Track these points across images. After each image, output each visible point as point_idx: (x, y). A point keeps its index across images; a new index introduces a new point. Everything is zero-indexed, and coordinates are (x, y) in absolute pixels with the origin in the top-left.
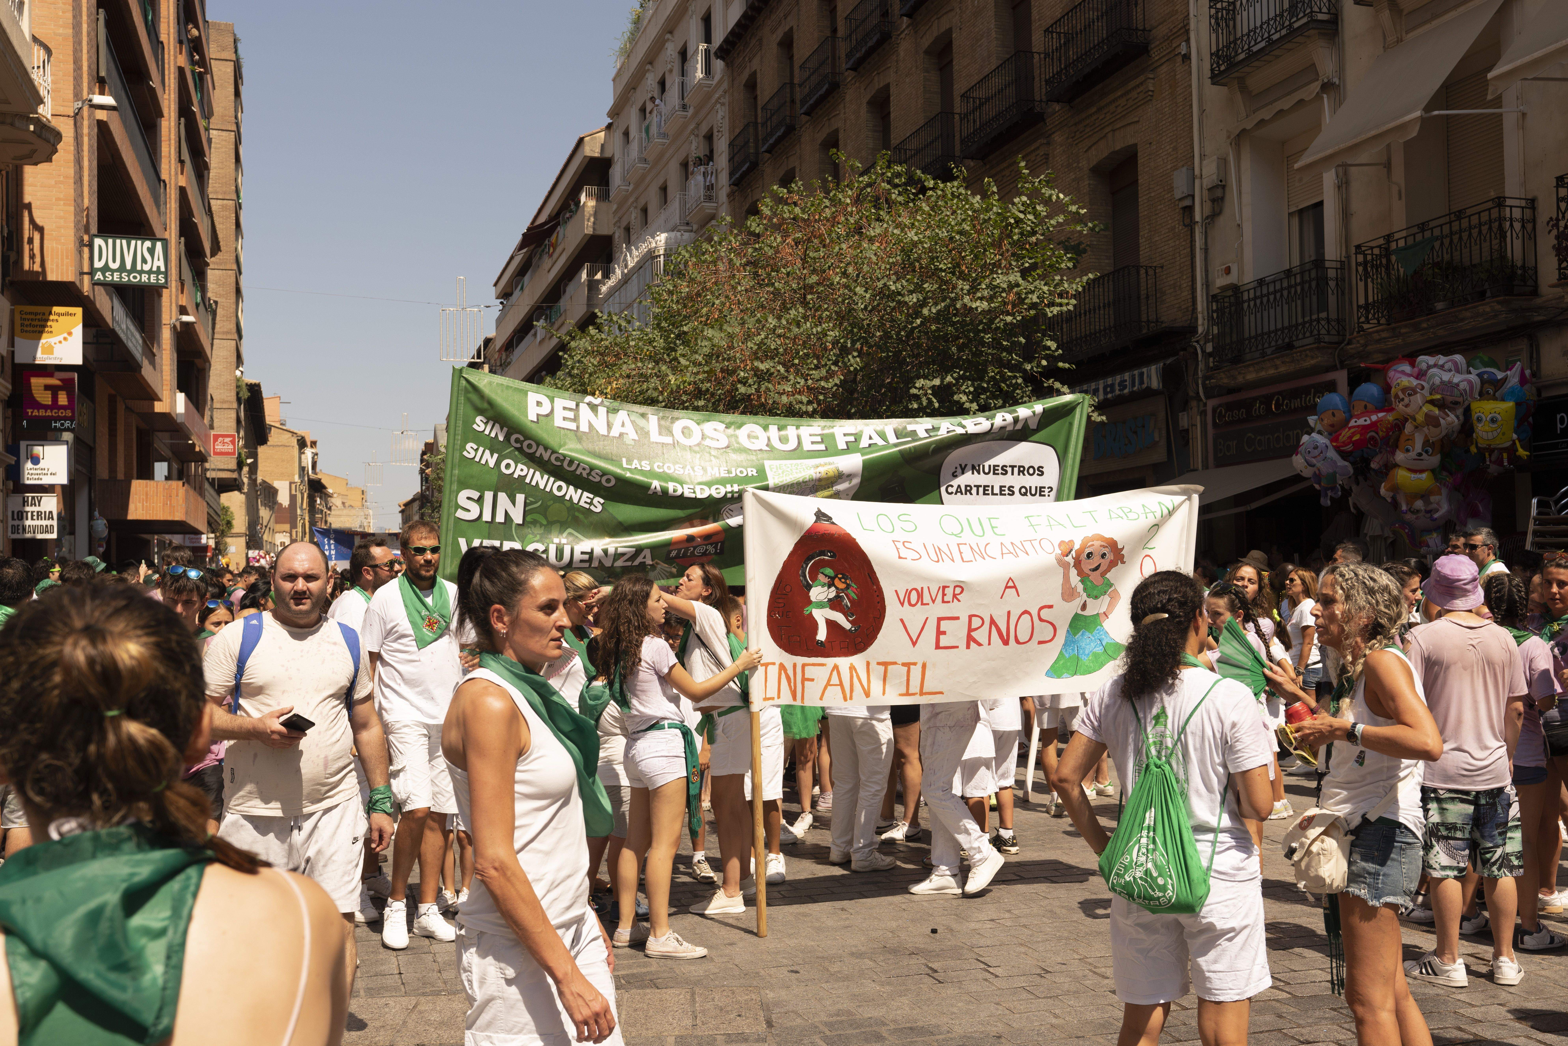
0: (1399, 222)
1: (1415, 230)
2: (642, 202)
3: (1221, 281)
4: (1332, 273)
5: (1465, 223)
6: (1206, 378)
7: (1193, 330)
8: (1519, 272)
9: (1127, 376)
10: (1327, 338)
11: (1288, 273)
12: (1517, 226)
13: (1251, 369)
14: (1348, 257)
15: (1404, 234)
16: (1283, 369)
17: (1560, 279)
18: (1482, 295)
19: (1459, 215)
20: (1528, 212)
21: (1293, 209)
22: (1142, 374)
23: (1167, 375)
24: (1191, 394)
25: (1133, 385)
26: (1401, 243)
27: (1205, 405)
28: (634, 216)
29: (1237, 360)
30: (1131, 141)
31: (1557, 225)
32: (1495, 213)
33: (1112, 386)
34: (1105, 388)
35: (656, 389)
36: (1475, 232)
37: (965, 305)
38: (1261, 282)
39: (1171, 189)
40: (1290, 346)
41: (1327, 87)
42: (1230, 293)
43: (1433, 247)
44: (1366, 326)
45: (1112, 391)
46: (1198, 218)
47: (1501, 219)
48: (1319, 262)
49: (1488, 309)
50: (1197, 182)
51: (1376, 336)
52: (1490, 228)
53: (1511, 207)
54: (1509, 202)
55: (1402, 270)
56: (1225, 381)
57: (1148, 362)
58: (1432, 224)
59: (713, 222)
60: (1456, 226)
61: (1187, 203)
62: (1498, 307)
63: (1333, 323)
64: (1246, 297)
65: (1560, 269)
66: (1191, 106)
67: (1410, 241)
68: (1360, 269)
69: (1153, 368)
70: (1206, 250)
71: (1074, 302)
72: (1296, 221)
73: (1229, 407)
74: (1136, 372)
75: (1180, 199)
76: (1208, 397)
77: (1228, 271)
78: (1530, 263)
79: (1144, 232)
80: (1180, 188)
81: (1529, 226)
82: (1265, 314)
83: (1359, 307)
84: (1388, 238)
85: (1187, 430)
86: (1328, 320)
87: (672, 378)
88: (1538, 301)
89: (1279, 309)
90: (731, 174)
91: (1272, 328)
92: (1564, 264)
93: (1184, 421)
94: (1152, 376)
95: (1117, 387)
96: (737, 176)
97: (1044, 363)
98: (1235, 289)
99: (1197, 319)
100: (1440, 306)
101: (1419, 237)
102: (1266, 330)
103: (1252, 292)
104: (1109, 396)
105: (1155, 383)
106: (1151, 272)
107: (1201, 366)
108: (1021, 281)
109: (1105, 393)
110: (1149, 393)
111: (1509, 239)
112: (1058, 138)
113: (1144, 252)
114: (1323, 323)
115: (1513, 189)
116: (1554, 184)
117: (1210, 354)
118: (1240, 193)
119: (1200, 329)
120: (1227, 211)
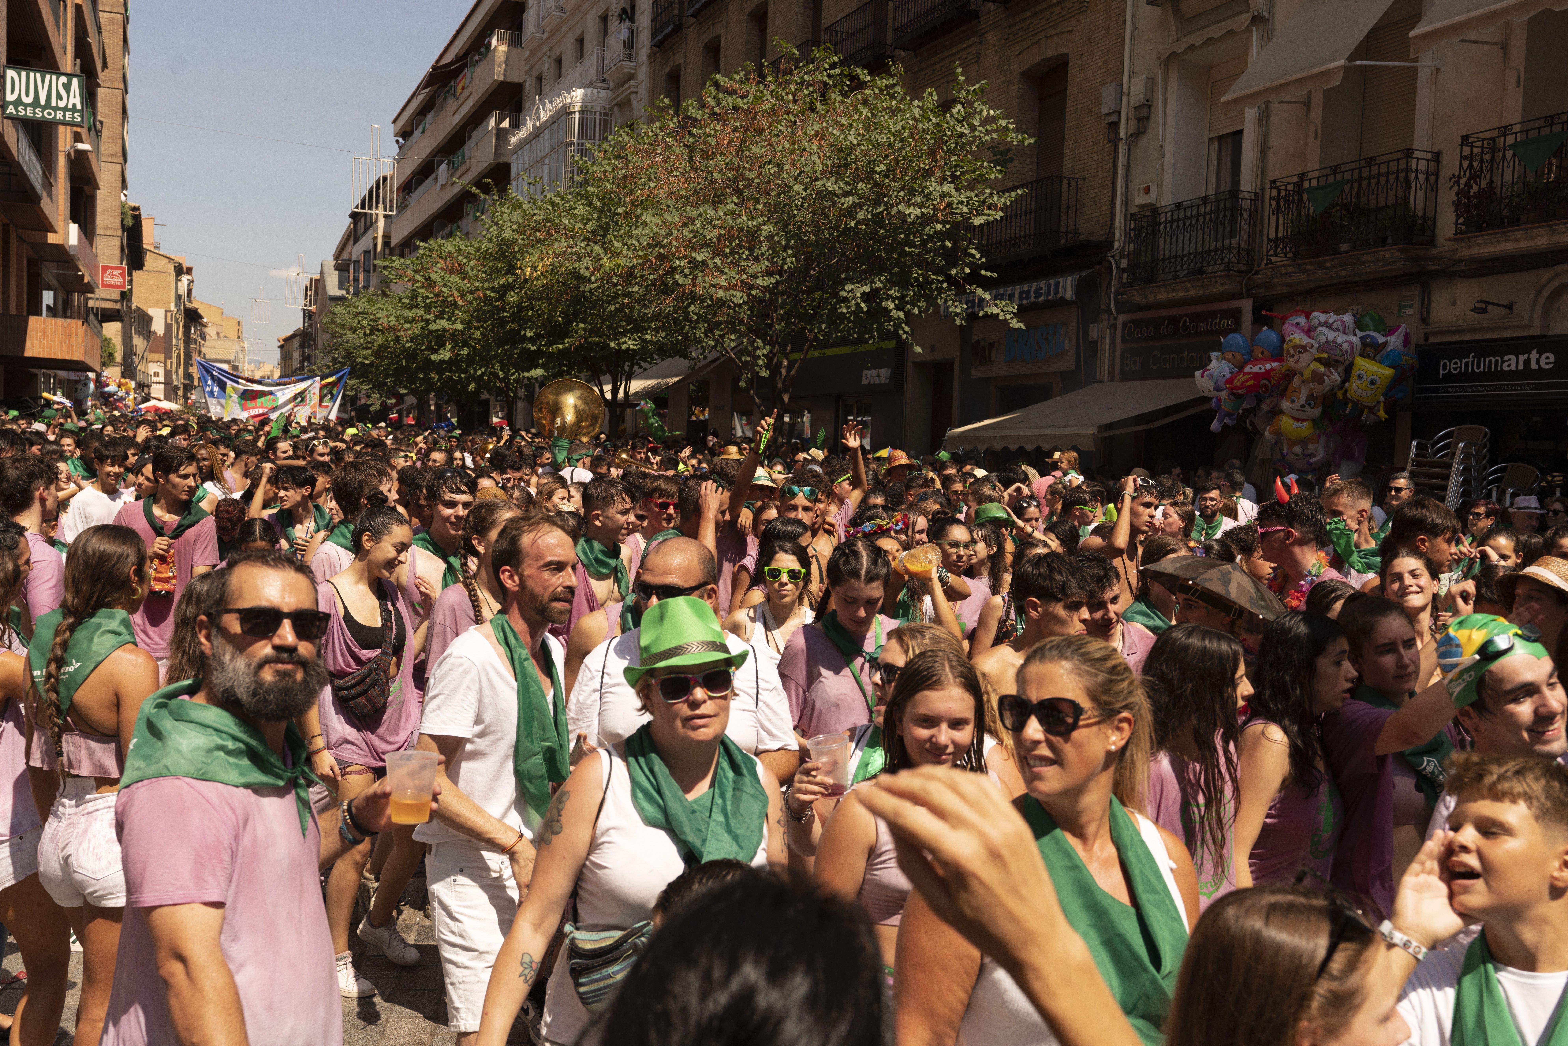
0: (1313, 161)
1: (1328, 171)
2: (556, 53)
3: (1140, 200)
4: (1246, 204)
5: (1374, 170)
6: (1118, 293)
7: (1110, 244)
8: (1420, 222)
9: (1043, 284)
10: (1236, 267)
11: (1205, 200)
12: (1422, 177)
13: (1163, 289)
14: (1263, 189)
15: (1316, 174)
16: (1192, 293)
17: (1456, 234)
18: (1383, 241)
19: (1370, 161)
20: (1432, 164)
21: (1214, 135)
22: (1057, 284)
23: (1081, 287)
24: (1103, 307)
25: (1049, 294)
26: (1314, 183)
27: (1116, 319)
28: (547, 67)
29: (1150, 279)
30: (1064, 50)
31: (1458, 182)
32: (1403, 164)
33: (1028, 292)
34: (1021, 294)
35: (588, 268)
36: (1383, 180)
37: (899, 211)
38: (1179, 206)
39: (1099, 103)
40: (1201, 271)
41: (1257, 20)
42: (1148, 213)
43: (1343, 190)
44: (1274, 259)
45: (1028, 298)
46: (1122, 134)
47: (1408, 170)
48: (1234, 192)
49: (1388, 255)
50: (1125, 99)
51: (1283, 270)
52: (1397, 178)
53: (1418, 159)
54: (1416, 154)
55: (1312, 209)
56: (1137, 298)
57: (1064, 272)
58: (1344, 168)
59: (632, 83)
60: (1365, 173)
61: (1113, 118)
62: (1397, 254)
63: (1243, 253)
64: (1163, 219)
65: (1457, 224)
66: (1124, 22)
67: (1323, 182)
68: (1274, 203)
69: (1069, 279)
70: (1128, 167)
71: (1001, 214)
72: (1215, 146)
73: (1138, 323)
74: (1052, 281)
75: (1108, 115)
76: (1119, 312)
77: (1147, 190)
78: (1430, 214)
79: (1069, 143)
80: (1108, 103)
81: (1432, 179)
82: (1181, 237)
83: (1269, 240)
84: (1302, 176)
85: (1096, 342)
86: (1239, 249)
87: (605, 261)
88: (1434, 251)
89: (1194, 234)
90: (654, 35)
91: (1186, 252)
92: (1461, 220)
94: (1068, 287)
95: (1033, 294)
96: (660, 37)
97: (967, 270)
98: (1154, 210)
99: (1114, 234)
100: (1344, 247)
101: (1331, 179)
102: (1180, 253)
103: (1169, 214)
104: (1025, 302)
105: (1069, 295)
106: (1073, 183)
107: (1115, 281)
108: (953, 192)
109: (1021, 299)
110: (1062, 303)
111: (1413, 191)
112: (990, 37)
113: (1068, 162)
114: (1234, 251)
115: (1421, 142)
116: (1459, 141)
117: (1124, 270)
118: (1165, 114)
119: (1116, 245)
120: (1151, 131)
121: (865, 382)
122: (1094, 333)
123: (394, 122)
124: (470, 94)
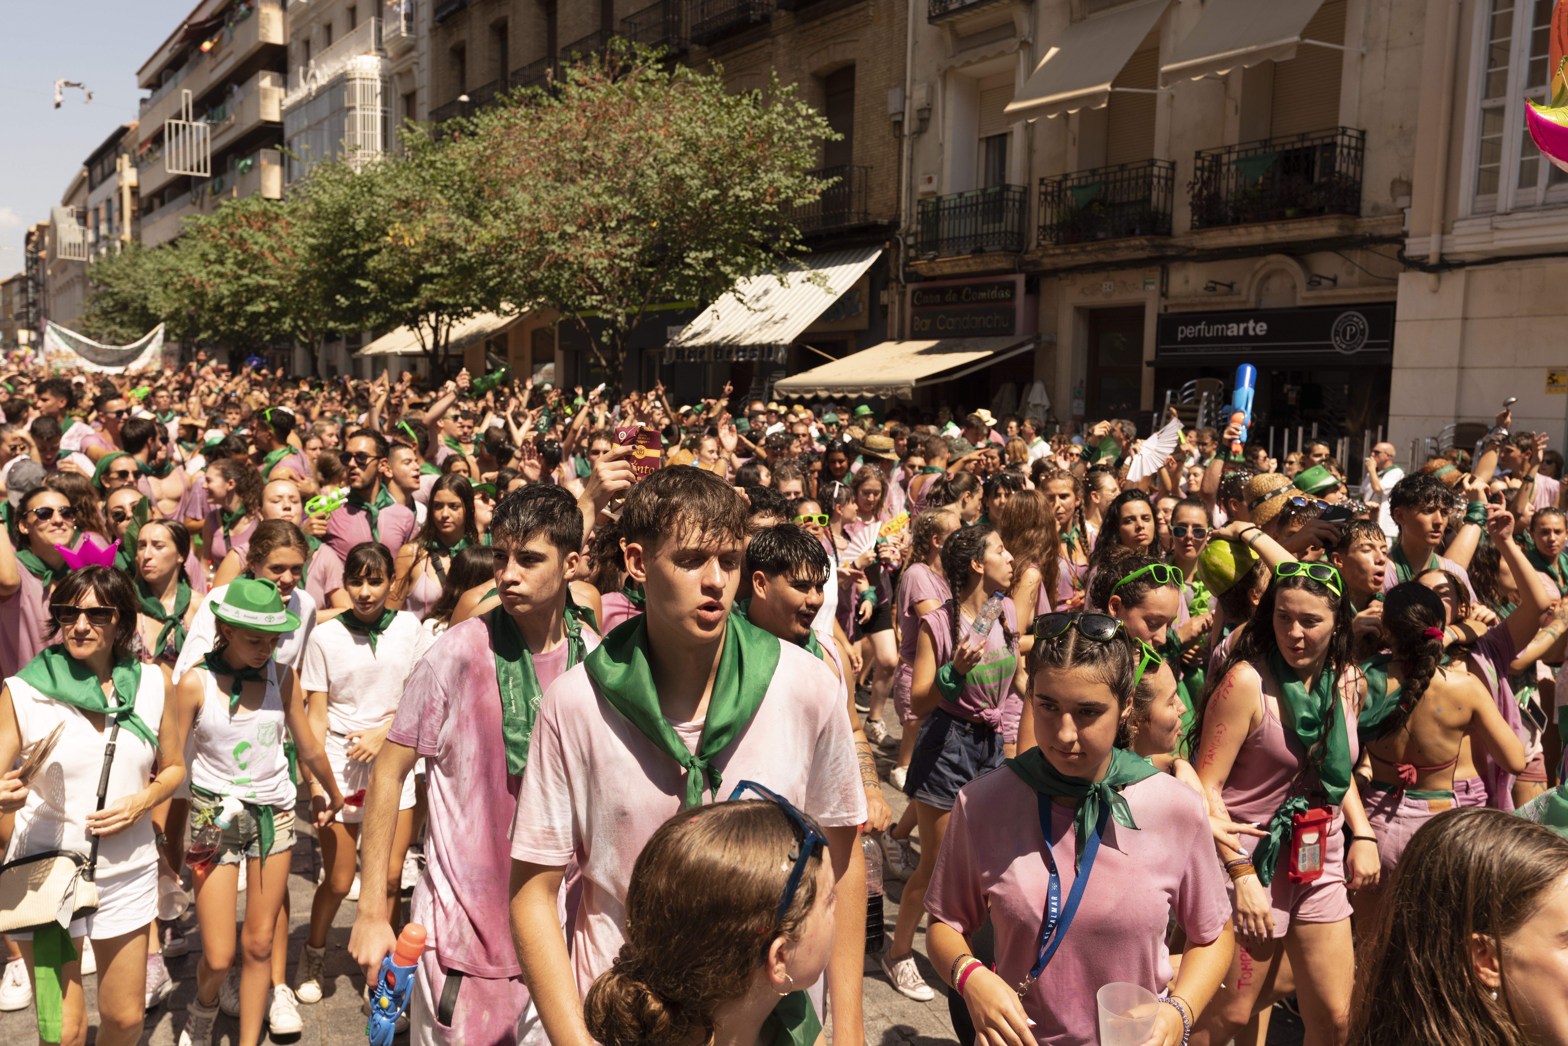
0: (1073, 165)
1: (1087, 173)
2: (326, 19)
3: (923, 188)
4: (1014, 196)
5: (1126, 175)
7: (896, 224)
8: (1160, 216)
10: (1010, 247)
11: (984, 191)
12: (1162, 182)
14: (1030, 184)
15: (1077, 175)
16: (974, 267)
17: (1190, 228)
18: (1133, 232)
20: (1169, 171)
21: (983, 136)
24: (892, 277)
26: (1076, 182)
27: (904, 287)
28: (316, 32)
30: (851, 56)
31: (1192, 188)
32: (1148, 171)
38: (960, 195)
39: (885, 103)
40: (981, 250)
41: (1024, 44)
42: (933, 200)
43: (1100, 189)
44: (1044, 243)
46: (906, 131)
47: (1152, 175)
49: (1137, 243)
50: (908, 102)
51: (1051, 252)
52: (1143, 182)
53: (1159, 167)
54: (1158, 163)
55: (1075, 204)
56: (924, 271)
58: (1101, 171)
59: (414, 54)
60: (1119, 176)
61: (899, 118)
62: (1145, 242)
63: (1015, 236)
64: (946, 205)
65: (1191, 220)
66: (906, 36)
67: (1083, 181)
68: (1041, 197)
70: (911, 160)
72: (983, 146)
73: (925, 291)
75: (893, 115)
76: (906, 281)
77: (930, 180)
78: (1168, 211)
80: (893, 105)
81: (1170, 183)
82: (963, 221)
83: (1039, 227)
84: (1066, 177)
85: (886, 306)
86: (1012, 233)
88: (1173, 241)
89: (974, 219)
90: (436, 11)
91: (968, 234)
92: (1196, 218)
93: (884, 298)
96: (444, 13)
98: (937, 197)
99: (900, 216)
100: (1101, 235)
101: (1090, 180)
102: (962, 234)
103: (952, 202)
106: (863, 171)
107: (902, 255)
111: (1157, 193)
112: (781, 39)
113: (857, 153)
114: (1009, 235)
115: (1159, 153)
116: (1193, 155)
117: (911, 247)
118: (944, 117)
119: (903, 225)
120: (931, 131)
123: (139, 73)
124: (231, 53)
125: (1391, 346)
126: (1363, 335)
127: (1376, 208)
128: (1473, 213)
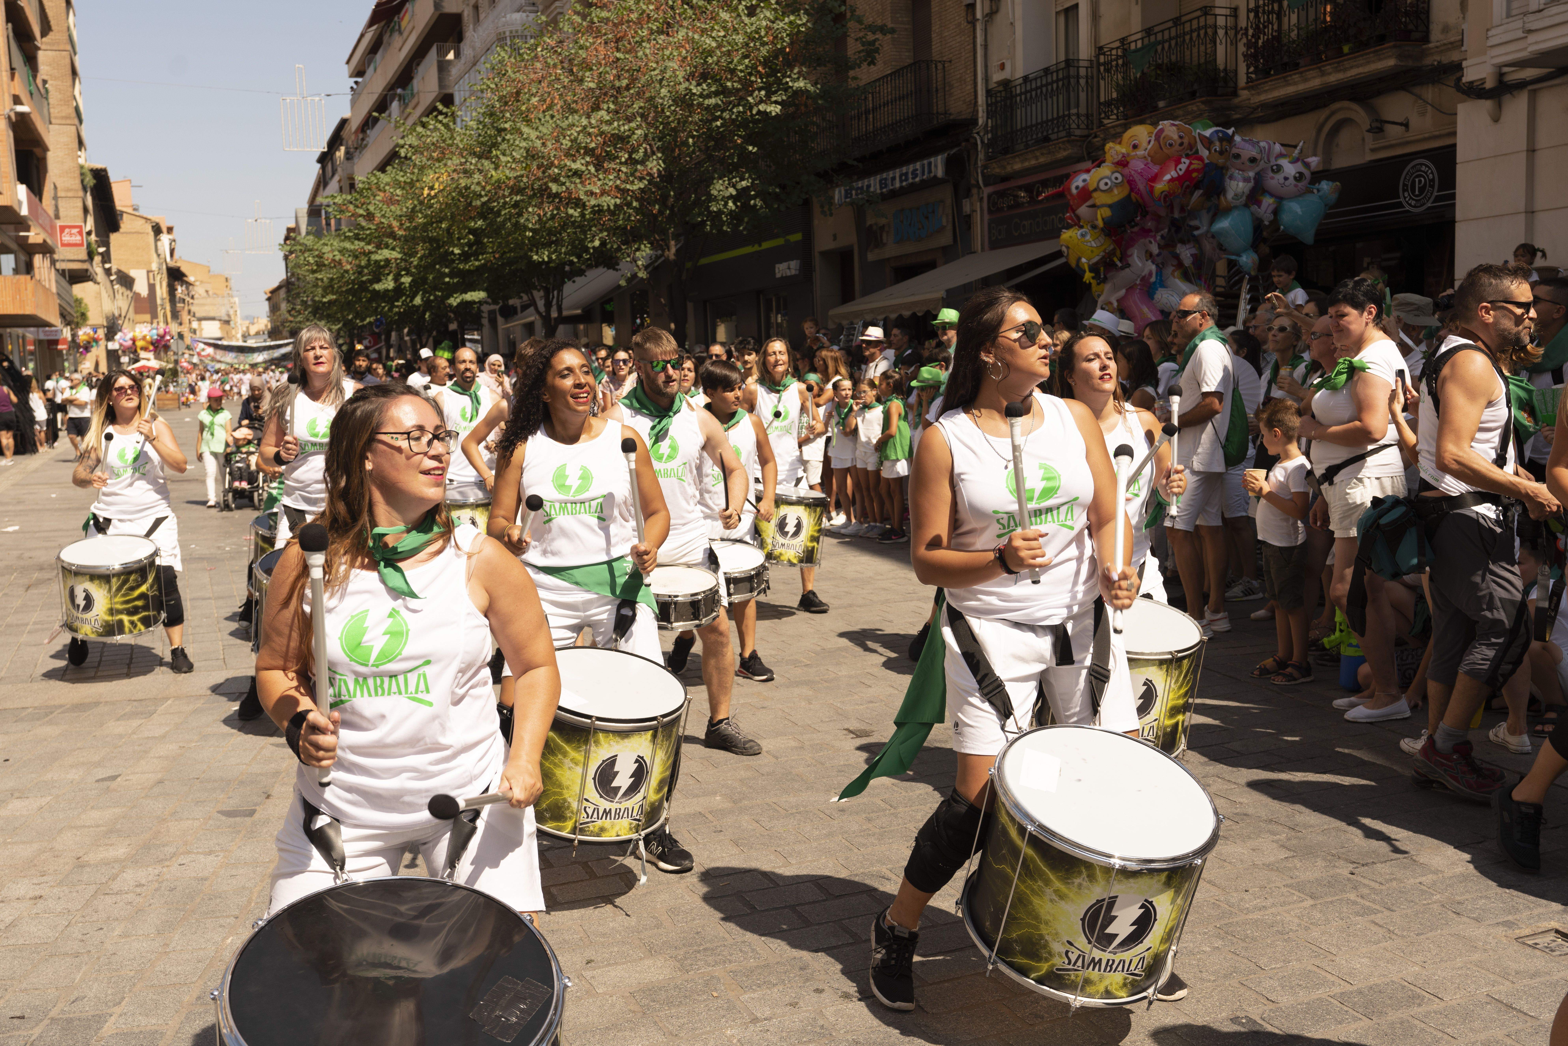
0: (1136, 25)
1: (1144, 34)
3: (997, 77)
4: (1083, 72)
5: (1180, 29)
6: (985, 167)
7: (975, 121)
8: (1223, 74)
9: (918, 165)
10: (1078, 132)
11: (1046, 71)
12: (1223, 32)
13: (1017, 160)
14: (1096, 57)
15: (1136, 37)
16: (1042, 160)
17: (1247, 83)
18: (1193, 95)
19: (1177, 21)
20: (1232, 19)
21: (1059, 8)
22: (930, 164)
23: (949, 164)
24: (973, 182)
25: (923, 174)
26: (1134, 46)
27: (983, 192)
29: (1006, 151)
31: (1246, 34)
32: (1202, 21)
33: (906, 174)
34: (901, 177)
35: (478, 184)
36: (1187, 38)
38: (1026, 79)
40: (1047, 139)
43: (1156, 51)
44: (1106, 121)
45: (906, 180)
46: (979, 15)
47: (1208, 26)
48: (1073, 61)
49: (1195, 108)
51: (1112, 131)
53: (1216, 15)
54: (1215, 11)
55: (1133, 71)
56: (997, 170)
57: (935, 152)
58: (1156, 29)
60: (1173, 32)
61: (971, 1)
62: (1202, 107)
63: (1083, 118)
64: (1014, 92)
65: (1249, 73)
67: (1140, 44)
68: (1102, 69)
69: (939, 157)
70: (986, 47)
72: (1062, 19)
73: (1001, 194)
74: (925, 162)
76: (986, 185)
77: (1002, 67)
78: (1232, 67)
79: (935, 28)
81: (1233, 33)
82: (1029, 108)
83: (1099, 104)
84: (1124, 41)
85: (969, 216)
86: (1078, 115)
87: (493, 175)
88: (1238, 100)
89: (1039, 104)
91: (1034, 122)
92: (1252, 69)
94: (938, 165)
95: (910, 176)
98: (1006, 84)
99: (977, 111)
100: (1161, 104)
101: (1146, 41)
102: (1029, 124)
103: (1019, 88)
104: (904, 184)
105: (940, 173)
106: (940, 66)
107: (981, 156)
109: (901, 181)
110: (933, 182)
113: (936, 47)
114: (1074, 118)
117: (988, 145)
119: (980, 122)
120: (1003, 10)
121: (778, 275)
122: (967, 208)
123: (348, 62)
124: (414, 28)
125: (1453, 196)
126: (1432, 187)
127: (1446, 29)
128: (1509, 16)
